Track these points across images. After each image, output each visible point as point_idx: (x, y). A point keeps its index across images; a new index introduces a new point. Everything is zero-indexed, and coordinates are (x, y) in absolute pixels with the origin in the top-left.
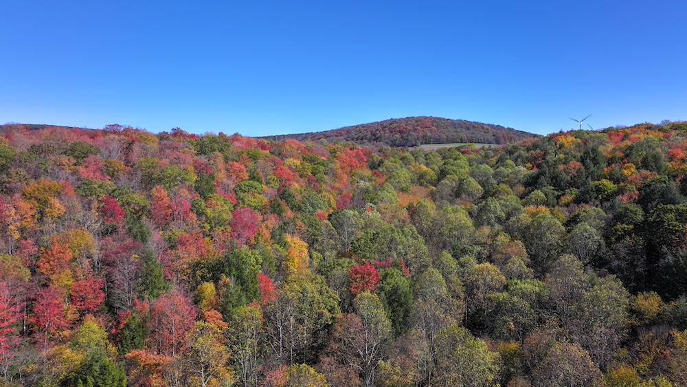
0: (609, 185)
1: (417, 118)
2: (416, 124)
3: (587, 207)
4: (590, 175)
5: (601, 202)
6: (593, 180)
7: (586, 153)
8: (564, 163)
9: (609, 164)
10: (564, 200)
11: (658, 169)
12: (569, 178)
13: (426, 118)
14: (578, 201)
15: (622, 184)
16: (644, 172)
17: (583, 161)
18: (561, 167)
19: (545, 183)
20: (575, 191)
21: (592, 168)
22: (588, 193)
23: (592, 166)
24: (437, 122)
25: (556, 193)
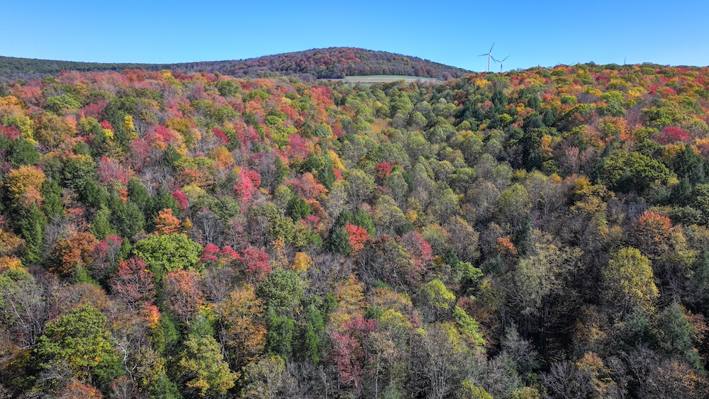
0: (508, 117)
1: (339, 48)
2: (339, 55)
3: (495, 131)
4: (497, 110)
5: (503, 128)
6: (499, 114)
7: (495, 94)
8: (481, 102)
9: (509, 103)
10: (482, 126)
11: (536, 107)
12: (484, 112)
13: (349, 49)
14: (490, 127)
15: (515, 116)
16: (528, 109)
17: (493, 100)
18: (479, 105)
19: (469, 116)
20: (488, 121)
21: (499, 106)
22: (496, 122)
23: (499, 104)
24: (359, 53)
25: (477, 123)
